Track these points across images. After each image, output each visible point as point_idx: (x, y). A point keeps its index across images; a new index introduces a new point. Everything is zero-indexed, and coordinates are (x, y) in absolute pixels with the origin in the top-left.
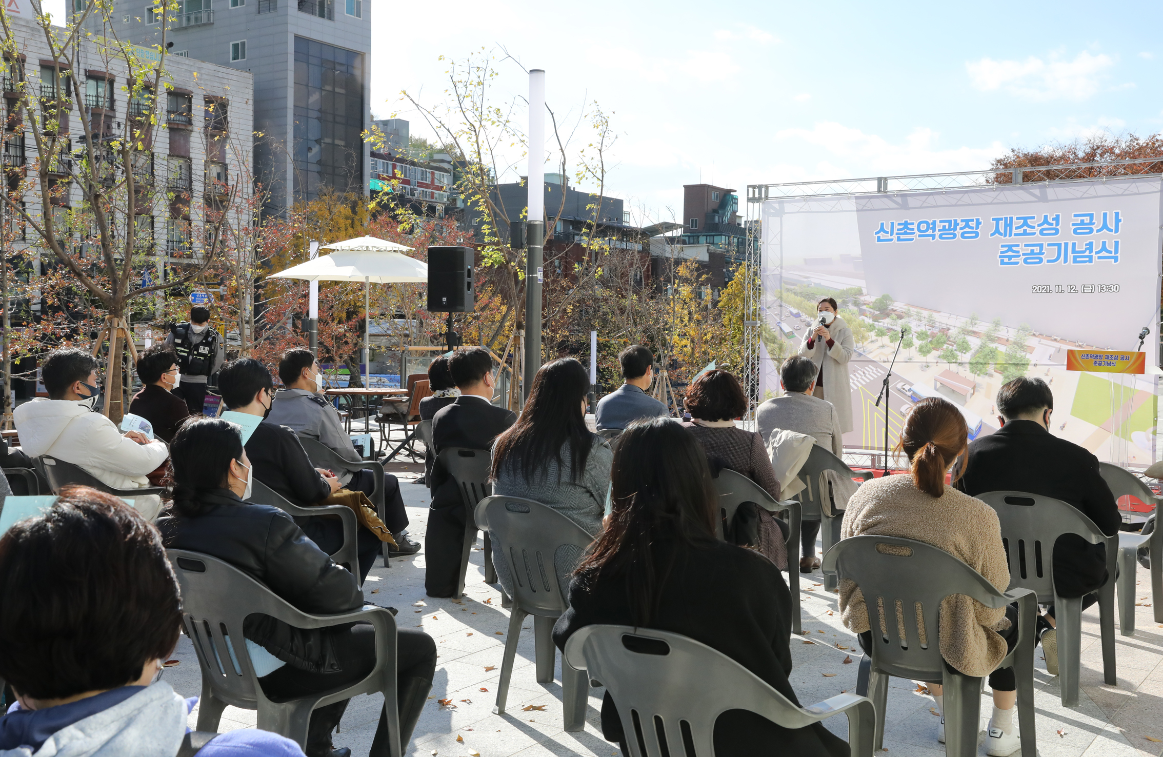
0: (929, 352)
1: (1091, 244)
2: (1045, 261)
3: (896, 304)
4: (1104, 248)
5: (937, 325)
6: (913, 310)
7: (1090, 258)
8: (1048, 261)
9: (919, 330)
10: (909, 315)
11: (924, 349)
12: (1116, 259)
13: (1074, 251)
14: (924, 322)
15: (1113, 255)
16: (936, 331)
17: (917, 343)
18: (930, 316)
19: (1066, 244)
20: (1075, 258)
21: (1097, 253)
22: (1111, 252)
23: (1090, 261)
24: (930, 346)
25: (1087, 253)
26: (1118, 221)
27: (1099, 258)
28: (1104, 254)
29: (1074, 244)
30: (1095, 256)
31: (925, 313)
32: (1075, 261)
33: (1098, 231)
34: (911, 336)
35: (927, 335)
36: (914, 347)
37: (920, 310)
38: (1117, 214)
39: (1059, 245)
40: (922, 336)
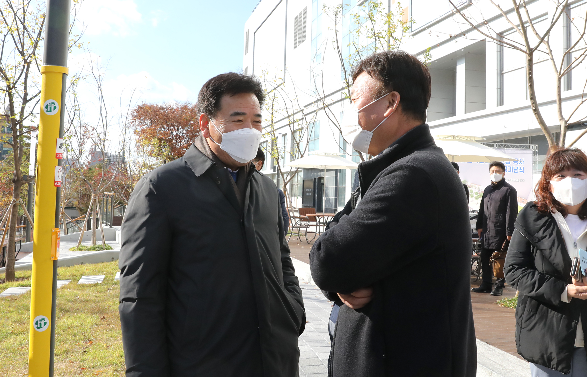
0: (478, 199)
1: (518, 167)
2: (507, 171)
3: (468, 183)
4: (521, 169)
5: (481, 190)
6: (474, 185)
7: (518, 171)
8: (508, 172)
9: (475, 191)
10: (472, 187)
11: (477, 198)
12: (523, 172)
13: (514, 169)
14: (477, 189)
15: (523, 171)
16: (480, 192)
17: (475, 196)
18: (479, 187)
19: (512, 167)
20: (515, 171)
21: (519, 170)
22: (522, 170)
23: (518, 172)
24: (479, 197)
25: (517, 170)
26: (523, 161)
27: (520, 171)
28: (521, 170)
29: (514, 167)
30: (519, 171)
31: (477, 186)
32: (515, 172)
33: (519, 164)
34: (473, 193)
35: (478, 193)
36: (474, 197)
37: (475, 185)
38: (523, 159)
39: (510, 167)
40: (476, 193)
